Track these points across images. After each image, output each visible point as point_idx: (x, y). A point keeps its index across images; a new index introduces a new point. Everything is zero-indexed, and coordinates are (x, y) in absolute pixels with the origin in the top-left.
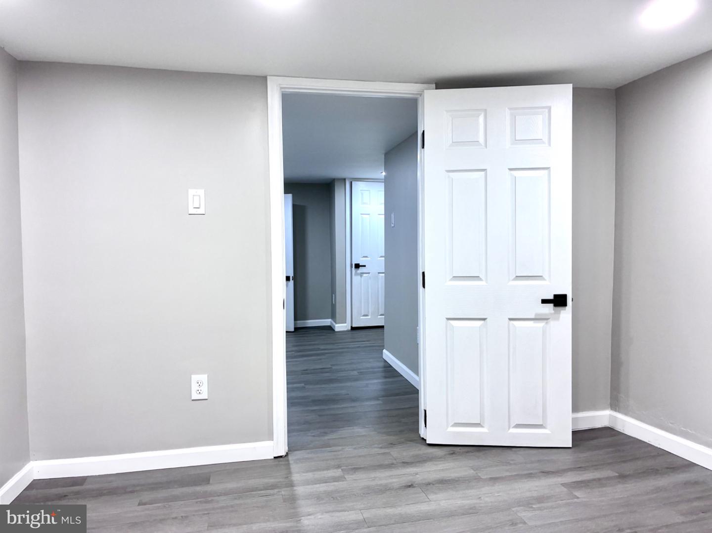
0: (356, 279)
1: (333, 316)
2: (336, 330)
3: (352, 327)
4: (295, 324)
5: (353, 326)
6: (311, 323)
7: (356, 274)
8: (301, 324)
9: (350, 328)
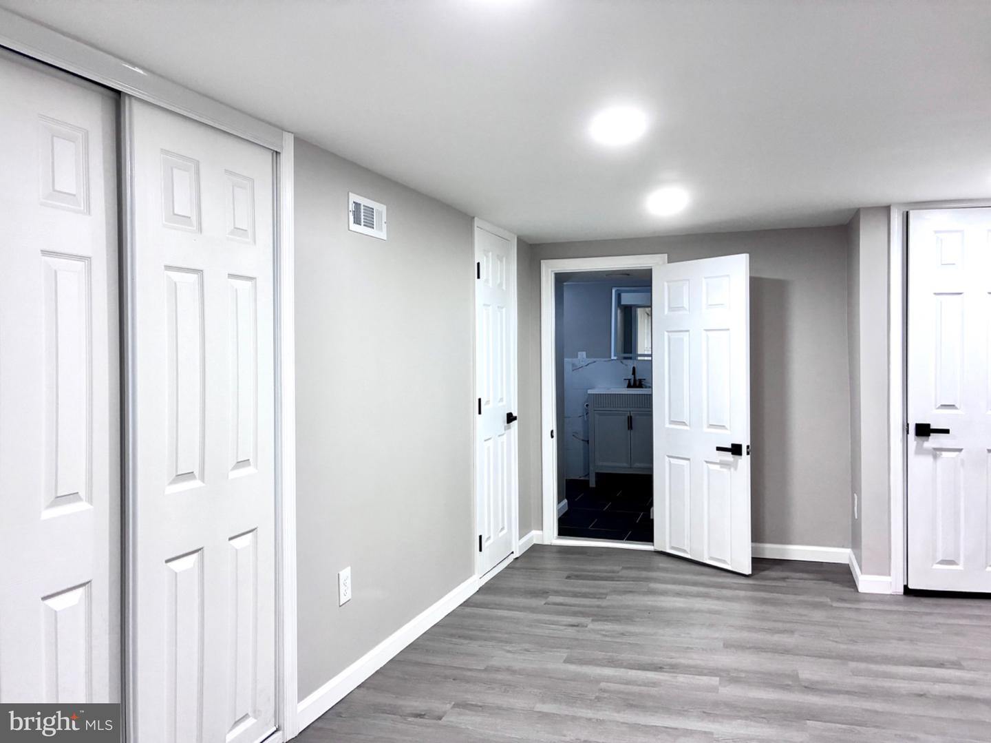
0: (919, 464)
1: (855, 542)
2: (862, 588)
3: (906, 587)
4: (753, 550)
5: (910, 587)
6: (798, 552)
7: (920, 451)
8: (772, 550)
9: (901, 590)
